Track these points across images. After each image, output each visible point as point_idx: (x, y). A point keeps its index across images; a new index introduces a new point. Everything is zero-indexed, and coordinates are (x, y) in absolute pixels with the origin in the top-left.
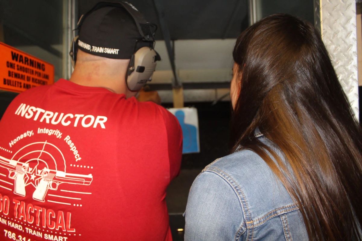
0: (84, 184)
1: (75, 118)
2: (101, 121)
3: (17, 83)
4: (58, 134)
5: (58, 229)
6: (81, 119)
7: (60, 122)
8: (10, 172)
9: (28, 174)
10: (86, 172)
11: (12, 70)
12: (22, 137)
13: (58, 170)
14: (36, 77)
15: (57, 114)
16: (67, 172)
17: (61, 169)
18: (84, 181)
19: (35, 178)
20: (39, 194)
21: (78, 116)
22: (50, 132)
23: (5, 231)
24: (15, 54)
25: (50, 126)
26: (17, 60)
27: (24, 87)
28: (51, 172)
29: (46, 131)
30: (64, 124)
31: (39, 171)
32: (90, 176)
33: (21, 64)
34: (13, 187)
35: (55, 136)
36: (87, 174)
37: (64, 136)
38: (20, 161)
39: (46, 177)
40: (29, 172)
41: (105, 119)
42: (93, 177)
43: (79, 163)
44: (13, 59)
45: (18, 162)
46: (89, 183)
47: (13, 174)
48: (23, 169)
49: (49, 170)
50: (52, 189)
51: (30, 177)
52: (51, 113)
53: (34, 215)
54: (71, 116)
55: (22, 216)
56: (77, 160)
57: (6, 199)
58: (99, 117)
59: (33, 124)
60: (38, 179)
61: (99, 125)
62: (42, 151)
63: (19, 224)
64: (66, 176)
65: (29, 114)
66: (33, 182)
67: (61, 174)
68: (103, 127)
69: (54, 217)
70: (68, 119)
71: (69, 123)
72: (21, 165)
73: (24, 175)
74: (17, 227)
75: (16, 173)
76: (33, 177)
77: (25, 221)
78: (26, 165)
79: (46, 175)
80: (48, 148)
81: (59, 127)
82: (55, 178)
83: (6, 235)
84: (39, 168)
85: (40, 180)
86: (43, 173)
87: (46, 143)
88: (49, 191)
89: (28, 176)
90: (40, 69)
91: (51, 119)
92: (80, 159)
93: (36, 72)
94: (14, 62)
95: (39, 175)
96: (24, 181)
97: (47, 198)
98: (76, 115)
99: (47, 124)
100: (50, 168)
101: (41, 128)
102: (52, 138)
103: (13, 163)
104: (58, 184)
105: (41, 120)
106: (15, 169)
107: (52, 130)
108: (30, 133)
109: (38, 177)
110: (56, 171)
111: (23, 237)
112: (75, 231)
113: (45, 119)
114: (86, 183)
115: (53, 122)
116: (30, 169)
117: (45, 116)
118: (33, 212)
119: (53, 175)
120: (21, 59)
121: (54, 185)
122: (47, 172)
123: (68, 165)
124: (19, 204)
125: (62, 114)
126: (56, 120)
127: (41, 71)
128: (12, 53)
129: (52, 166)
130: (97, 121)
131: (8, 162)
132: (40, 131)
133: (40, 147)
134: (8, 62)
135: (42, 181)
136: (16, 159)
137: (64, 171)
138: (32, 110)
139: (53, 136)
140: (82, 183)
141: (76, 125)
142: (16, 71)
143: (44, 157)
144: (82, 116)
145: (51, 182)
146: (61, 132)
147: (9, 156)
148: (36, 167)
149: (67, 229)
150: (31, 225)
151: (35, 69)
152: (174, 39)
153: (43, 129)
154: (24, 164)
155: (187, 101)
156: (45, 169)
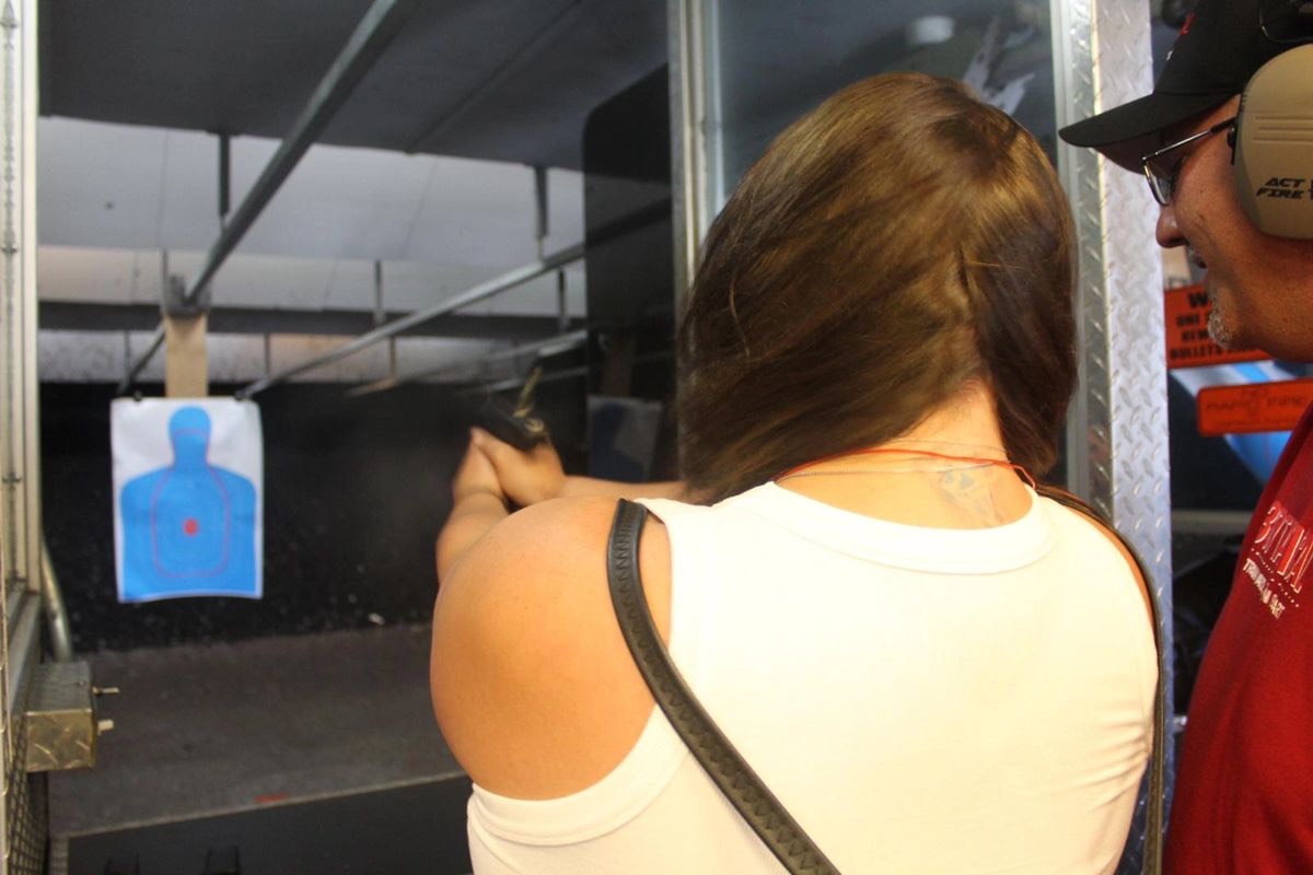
152: (226, 133)
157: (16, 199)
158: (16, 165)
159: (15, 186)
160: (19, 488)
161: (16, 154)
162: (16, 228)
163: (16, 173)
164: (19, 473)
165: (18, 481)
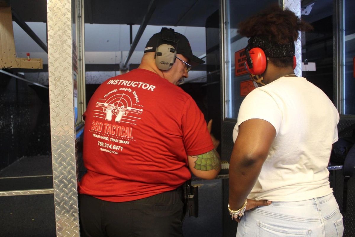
0: (138, 114)
1: (139, 84)
2: (152, 88)
4: (130, 90)
5: (125, 137)
6: (142, 84)
7: (131, 85)
8: (104, 109)
9: (113, 109)
10: (140, 108)
12: (111, 92)
13: (128, 106)
15: (130, 82)
16: (132, 108)
17: (129, 106)
18: (138, 112)
19: (117, 111)
20: (118, 119)
21: (141, 83)
22: (126, 89)
23: (99, 142)
25: (126, 87)
28: (125, 108)
29: (124, 89)
30: (133, 86)
31: (119, 108)
32: (142, 110)
34: (105, 117)
35: (128, 91)
36: (140, 109)
37: (132, 91)
38: (110, 104)
39: (122, 110)
40: (114, 109)
41: (154, 87)
42: (143, 111)
43: (138, 103)
45: (109, 104)
46: (140, 113)
47: (105, 110)
48: (111, 107)
49: (124, 107)
50: (124, 115)
51: (115, 111)
52: (127, 82)
53: (115, 130)
54: (138, 83)
55: (108, 132)
56: (137, 102)
57: (101, 124)
58: (151, 86)
59: (117, 86)
60: (118, 111)
61: (151, 89)
62: (121, 98)
63: (106, 136)
64: (131, 109)
65: (115, 83)
66: (116, 113)
67: (129, 108)
68: (152, 90)
69: (124, 130)
70: (136, 84)
71: (136, 85)
72: (110, 105)
73: (111, 110)
74: (105, 138)
75: (107, 109)
76: (116, 111)
77: (110, 134)
78: (113, 105)
79: (122, 109)
80: (124, 97)
81: (131, 87)
82: (126, 111)
83: (99, 145)
84: (119, 106)
85: (119, 112)
86: (120, 108)
87: (123, 94)
88: (123, 117)
89: (113, 111)
91: (126, 84)
92: (138, 102)
95: (118, 109)
96: (111, 113)
97: (122, 120)
98: (140, 83)
99: (125, 86)
100: (124, 106)
101: (121, 88)
102: (127, 92)
103: (106, 104)
104: (127, 113)
105: (122, 84)
106: (107, 107)
107: (127, 89)
108: (116, 90)
109: (118, 110)
110: (127, 107)
111: (107, 144)
112: (133, 138)
113: (124, 84)
114: (139, 113)
115: (128, 85)
116: (115, 107)
117: (124, 83)
118: (115, 129)
119: (125, 109)
121: (125, 114)
122: (123, 108)
123: (132, 104)
124: (108, 125)
125: (133, 82)
126: (129, 84)
129: (125, 105)
130: (150, 87)
131: (103, 104)
132: (120, 89)
133: (120, 96)
135: (120, 112)
136: (107, 103)
137: (130, 107)
138: (117, 81)
139: (127, 91)
140: (137, 113)
141: (139, 87)
143: (122, 101)
144: (143, 83)
145: (124, 112)
146: (131, 89)
147: (104, 102)
148: (117, 106)
149: (129, 137)
150: (113, 136)
152: (132, 24)
153: (122, 88)
154: (111, 105)
156: (122, 107)
157: (81, 50)
158: (81, 44)
159: (81, 48)
160: (82, 105)
161: (81, 42)
162: (81, 56)
163: (81, 45)
164: (82, 102)
165: (82, 103)
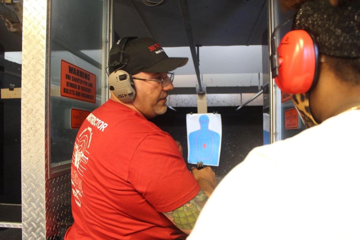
3: (71, 91)
11: (69, 81)
12: (83, 132)
14: (84, 86)
24: (71, 67)
25: (91, 126)
26: (72, 73)
27: (76, 94)
32: (88, 159)
33: (74, 76)
44: (70, 72)
46: (86, 163)
61: (102, 129)
62: (84, 141)
77: (75, 183)
87: (87, 136)
90: (87, 79)
93: (84, 82)
94: (70, 74)
120: (75, 72)
127: (87, 81)
128: (69, 66)
132: (88, 128)
134: (66, 75)
142: (71, 82)
144: (101, 121)
151: (83, 79)
152: (198, 46)
155: (210, 105)
